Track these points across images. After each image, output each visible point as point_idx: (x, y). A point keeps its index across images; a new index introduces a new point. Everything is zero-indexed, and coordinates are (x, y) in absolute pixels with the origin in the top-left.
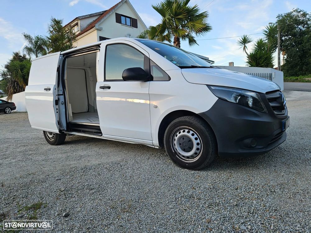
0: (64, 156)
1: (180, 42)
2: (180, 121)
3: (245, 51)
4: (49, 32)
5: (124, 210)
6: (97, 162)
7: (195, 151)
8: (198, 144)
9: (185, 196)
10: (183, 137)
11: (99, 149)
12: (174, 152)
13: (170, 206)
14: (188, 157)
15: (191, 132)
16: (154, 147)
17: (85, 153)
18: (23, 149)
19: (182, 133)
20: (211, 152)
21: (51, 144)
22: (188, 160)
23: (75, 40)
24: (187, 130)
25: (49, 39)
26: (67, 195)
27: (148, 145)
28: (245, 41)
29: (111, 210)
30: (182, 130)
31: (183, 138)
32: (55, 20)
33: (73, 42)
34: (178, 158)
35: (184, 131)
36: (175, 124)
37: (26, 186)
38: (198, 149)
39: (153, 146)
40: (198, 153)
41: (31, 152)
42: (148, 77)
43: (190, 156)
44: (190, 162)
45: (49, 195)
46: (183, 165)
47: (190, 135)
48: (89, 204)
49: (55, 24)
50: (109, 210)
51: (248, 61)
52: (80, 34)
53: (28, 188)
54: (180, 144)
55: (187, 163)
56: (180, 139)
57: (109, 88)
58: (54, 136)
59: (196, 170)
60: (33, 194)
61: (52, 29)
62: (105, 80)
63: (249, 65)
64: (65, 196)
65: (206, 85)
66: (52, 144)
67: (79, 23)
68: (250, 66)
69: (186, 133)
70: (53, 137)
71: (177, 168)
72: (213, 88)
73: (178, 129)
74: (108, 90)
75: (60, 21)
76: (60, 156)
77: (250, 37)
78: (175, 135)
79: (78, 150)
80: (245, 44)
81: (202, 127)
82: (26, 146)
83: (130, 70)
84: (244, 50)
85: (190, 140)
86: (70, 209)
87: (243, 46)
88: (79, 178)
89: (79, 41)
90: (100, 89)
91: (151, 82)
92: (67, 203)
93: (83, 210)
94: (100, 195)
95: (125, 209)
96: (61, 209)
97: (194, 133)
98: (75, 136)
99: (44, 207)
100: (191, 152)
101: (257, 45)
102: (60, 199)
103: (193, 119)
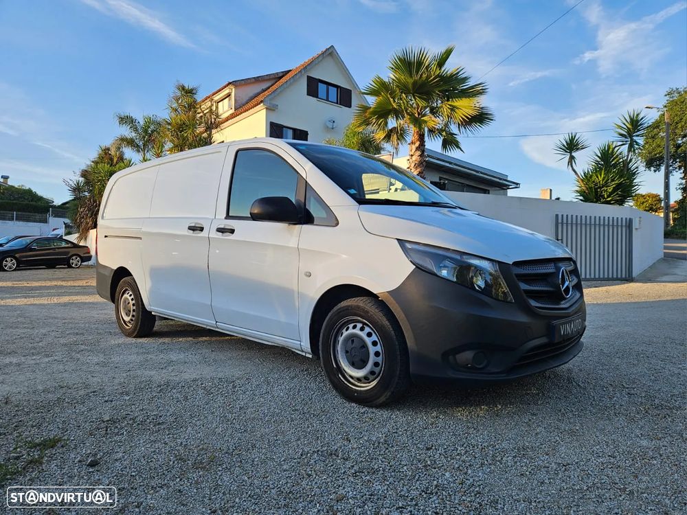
0: (141, 358)
1: (426, 143)
2: (349, 306)
3: (572, 166)
4: (169, 111)
5: (197, 466)
6: (194, 376)
7: (372, 368)
8: (377, 354)
9: (322, 452)
10: (352, 338)
11: (212, 351)
12: (335, 366)
13: (285, 467)
14: (359, 380)
15: (367, 330)
16: (304, 354)
17: (182, 356)
18: (73, 339)
19: (351, 331)
20: (398, 373)
21: (126, 335)
22: (359, 384)
23: (219, 129)
24: (359, 325)
25: (169, 124)
26: (111, 430)
27: (294, 350)
28: (572, 146)
29: (176, 462)
30: (352, 325)
31: (353, 341)
32: (183, 88)
33: (213, 131)
34: (342, 378)
35: (354, 327)
36: (340, 312)
37: (48, 407)
38: (376, 364)
39: (303, 351)
40: (377, 372)
41: (83, 347)
42: (300, 216)
43: (362, 377)
44: (362, 389)
45: (79, 426)
46: (350, 395)
47: (363, 335)
48: (143, 448)
49: (182, 95)
50: (171, 463)
51: (578, 189)
52: (232, 116)
53: (49, 411)
54: (347, 352)
55: (356, 391)
56: (347, 343)
57: (232, 231)
58: (134, 319)
59: (371, 407)
60: (53, 422)
61: (175, 105)
62: (228, 217)
63: (581, 198)
64: (107, 430)
65: (398, 239)
66: (129, 334)
67: (233, 94)
68: (581, 200)
69: (357, 331)
70: (132, 320)
71: (339, 400)
72: (409, 246)
73: (345, 322)
74: (231, 237)
75: (192, 90)
76: (133, 357)
77: (583, 137)
78: (339, 333)
79: (171, 350)
80: (571, 153)
81: (385, 322)
82: (80, 334)
83: (266, 201)
84: (570, 166)
85: (364, 346)
86: (104, 454)
87: (568, 157)
88: (146, 402)
89: (226, 132)
90: (218, 233)
91: (305, 226)
92: (104, 442)
93: (126, 457)
94: (168, 434)
95: (202, 463)
96: (89, 452)
97: (372, 332)
98: (171, 323)
99: (62, 446)
100: (364, 369)
101: (600, 155)
102: (94, 435)
103: (371, 304)
